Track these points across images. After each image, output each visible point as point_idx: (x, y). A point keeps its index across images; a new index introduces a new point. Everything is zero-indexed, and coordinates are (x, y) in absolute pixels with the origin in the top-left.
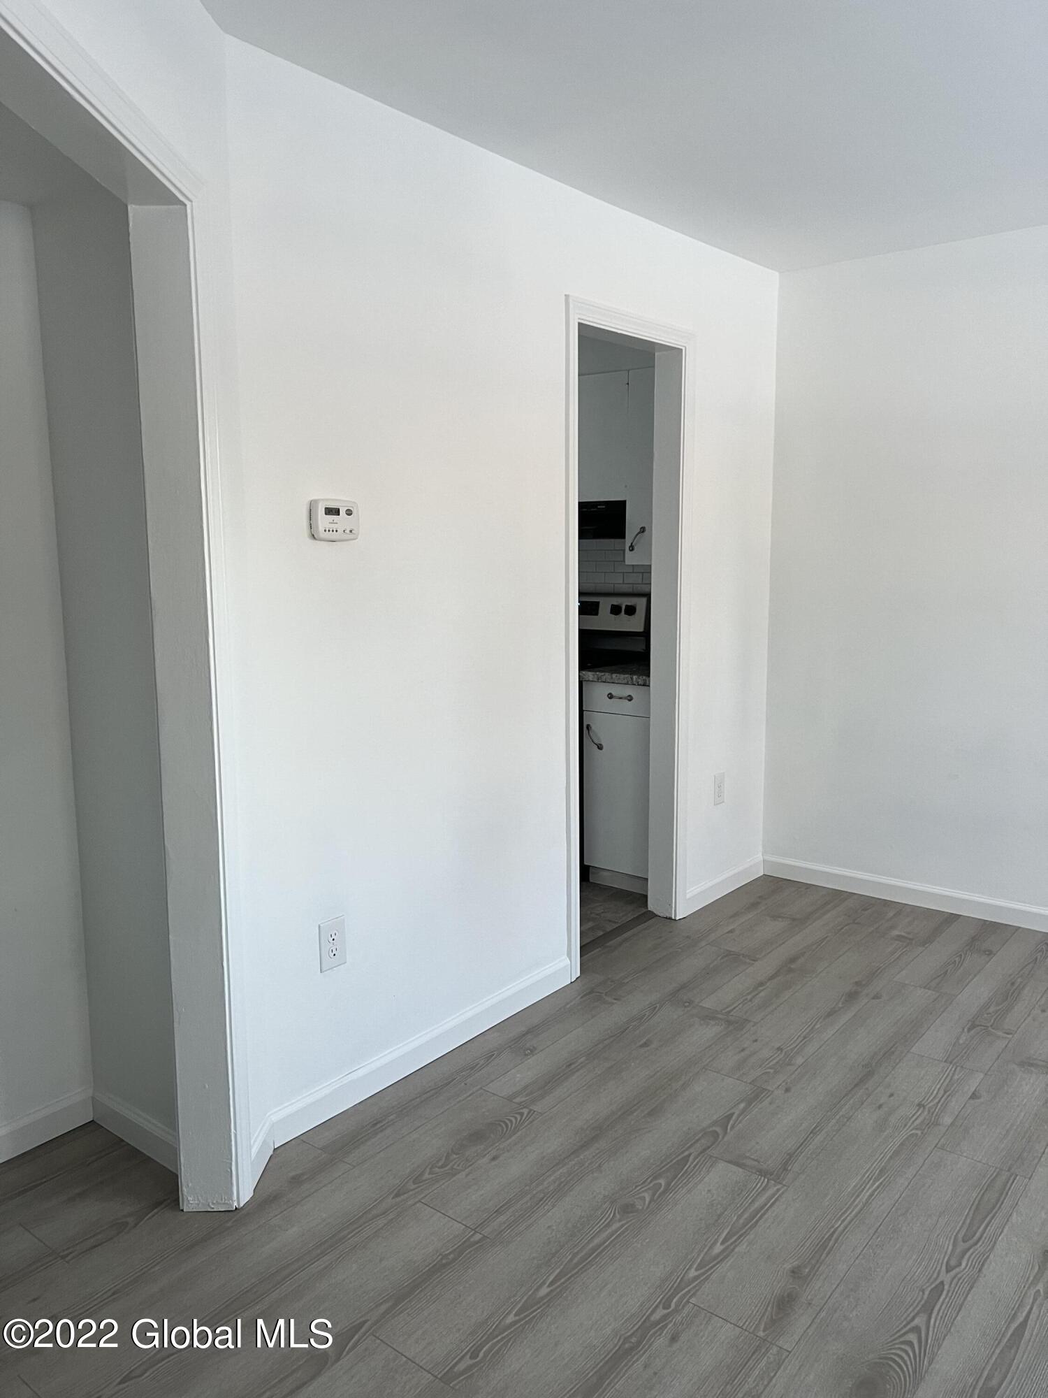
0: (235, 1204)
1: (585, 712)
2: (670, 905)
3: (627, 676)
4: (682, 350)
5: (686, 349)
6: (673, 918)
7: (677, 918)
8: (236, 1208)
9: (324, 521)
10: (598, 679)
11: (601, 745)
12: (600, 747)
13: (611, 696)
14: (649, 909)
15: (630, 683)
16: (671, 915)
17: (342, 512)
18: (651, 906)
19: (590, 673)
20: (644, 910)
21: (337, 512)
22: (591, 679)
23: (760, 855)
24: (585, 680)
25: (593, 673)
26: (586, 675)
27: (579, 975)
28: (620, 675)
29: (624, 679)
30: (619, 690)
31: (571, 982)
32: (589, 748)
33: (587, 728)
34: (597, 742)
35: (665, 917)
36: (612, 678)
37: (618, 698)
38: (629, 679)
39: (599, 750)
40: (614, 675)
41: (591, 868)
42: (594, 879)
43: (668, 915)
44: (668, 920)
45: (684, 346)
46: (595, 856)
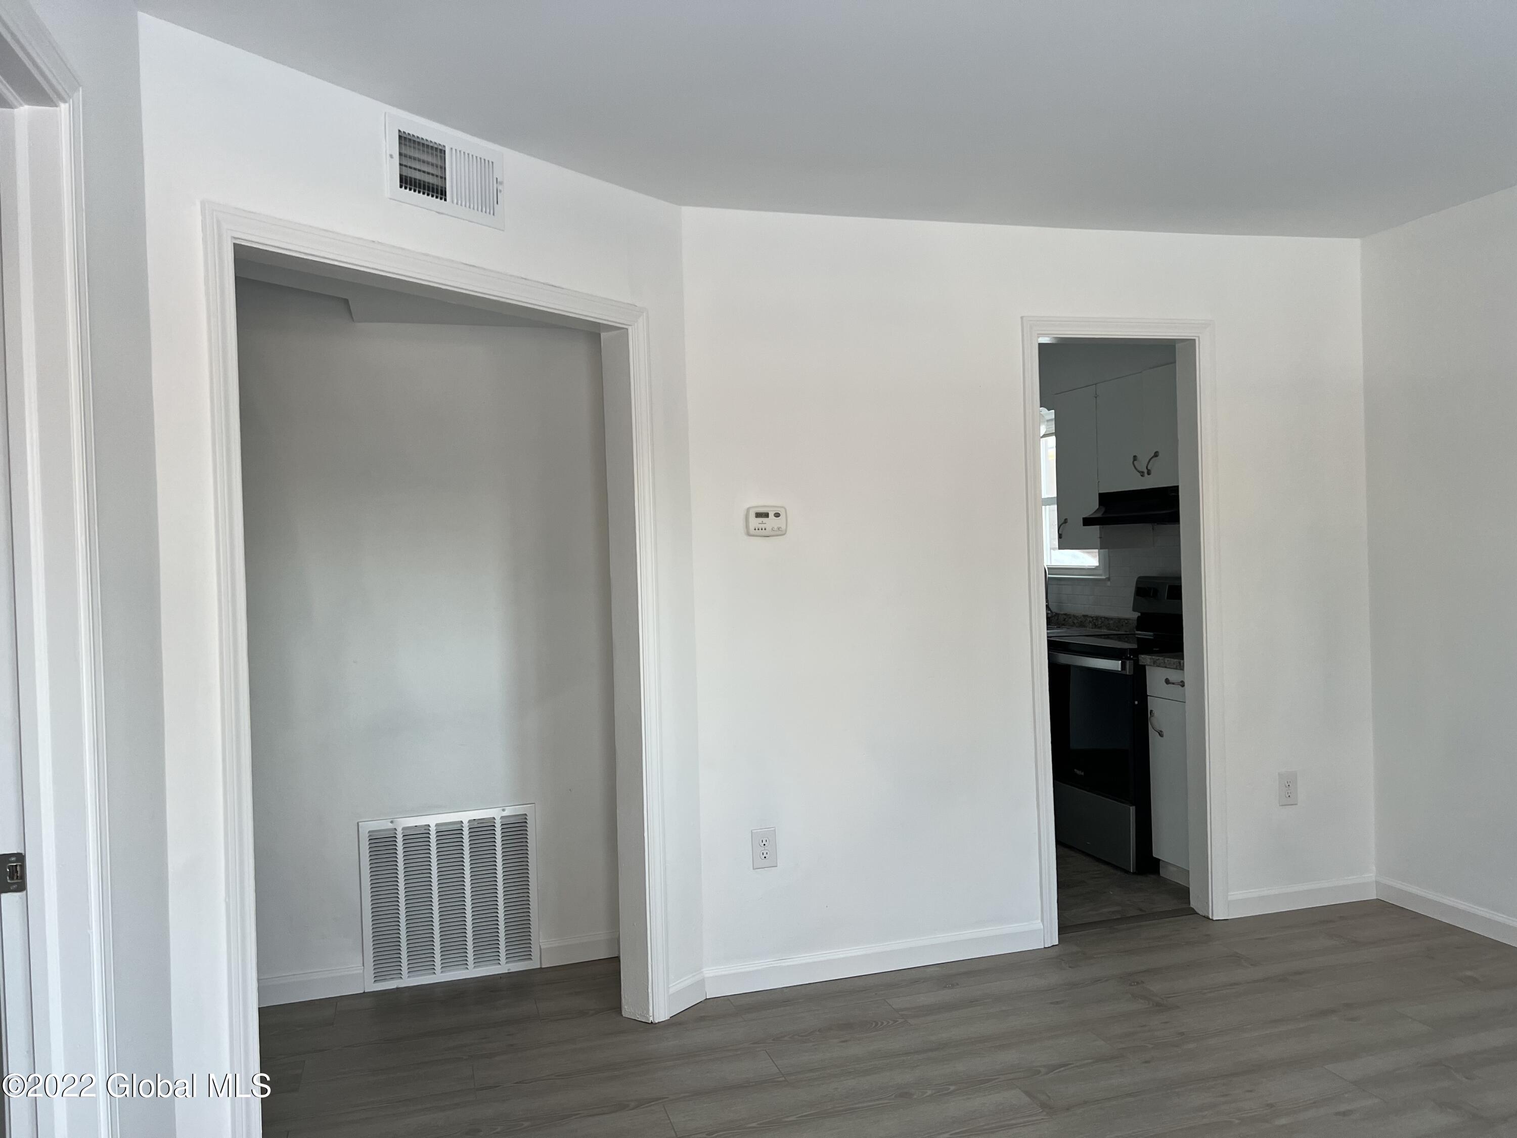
0: (651, 1019)
1: (1148, 697)
2: (1208, 903)
3: (1176, 660)
4: (1195, 340)
5: (1199, 339)
6: (1211, 917)
7: (1214, 919)
8: (652, 1023)
9: (755, 522)
10: (1154, 664)
11: (1161, 731)
12: (1161, 734)
13: (1167, 681)
14: (1190, 906)
15: (1178, 667)
16: (1208, 913)
17: (771, 515)
18: (1193, 904)
19: (1147, 656)
20: (1184, 906)
21: (766, 515)
22: (1149, 663)
23: (1372, 875)
24: (1145, 664)
25: (1150, 657)
26: (1145, 659)
27: (1057, 943)
28: (1172, 660)
29: (1174, 664)
30: (1174, 675)
31: (1045, 948)
32: (1152, 735)
33: (1151, 714)
34: (1158, 728)
35: (1204, 917)
36: (1165, 662)
37: (1173, 684)
38: (1178, 664)
39: (1162, 738)
40: (1166, 659)
41: (1161, 861)
42: (1162, 872)
43: (1206, 915)
44: (1204, 919)
45: (1196, 336)
46: (1162, 849)
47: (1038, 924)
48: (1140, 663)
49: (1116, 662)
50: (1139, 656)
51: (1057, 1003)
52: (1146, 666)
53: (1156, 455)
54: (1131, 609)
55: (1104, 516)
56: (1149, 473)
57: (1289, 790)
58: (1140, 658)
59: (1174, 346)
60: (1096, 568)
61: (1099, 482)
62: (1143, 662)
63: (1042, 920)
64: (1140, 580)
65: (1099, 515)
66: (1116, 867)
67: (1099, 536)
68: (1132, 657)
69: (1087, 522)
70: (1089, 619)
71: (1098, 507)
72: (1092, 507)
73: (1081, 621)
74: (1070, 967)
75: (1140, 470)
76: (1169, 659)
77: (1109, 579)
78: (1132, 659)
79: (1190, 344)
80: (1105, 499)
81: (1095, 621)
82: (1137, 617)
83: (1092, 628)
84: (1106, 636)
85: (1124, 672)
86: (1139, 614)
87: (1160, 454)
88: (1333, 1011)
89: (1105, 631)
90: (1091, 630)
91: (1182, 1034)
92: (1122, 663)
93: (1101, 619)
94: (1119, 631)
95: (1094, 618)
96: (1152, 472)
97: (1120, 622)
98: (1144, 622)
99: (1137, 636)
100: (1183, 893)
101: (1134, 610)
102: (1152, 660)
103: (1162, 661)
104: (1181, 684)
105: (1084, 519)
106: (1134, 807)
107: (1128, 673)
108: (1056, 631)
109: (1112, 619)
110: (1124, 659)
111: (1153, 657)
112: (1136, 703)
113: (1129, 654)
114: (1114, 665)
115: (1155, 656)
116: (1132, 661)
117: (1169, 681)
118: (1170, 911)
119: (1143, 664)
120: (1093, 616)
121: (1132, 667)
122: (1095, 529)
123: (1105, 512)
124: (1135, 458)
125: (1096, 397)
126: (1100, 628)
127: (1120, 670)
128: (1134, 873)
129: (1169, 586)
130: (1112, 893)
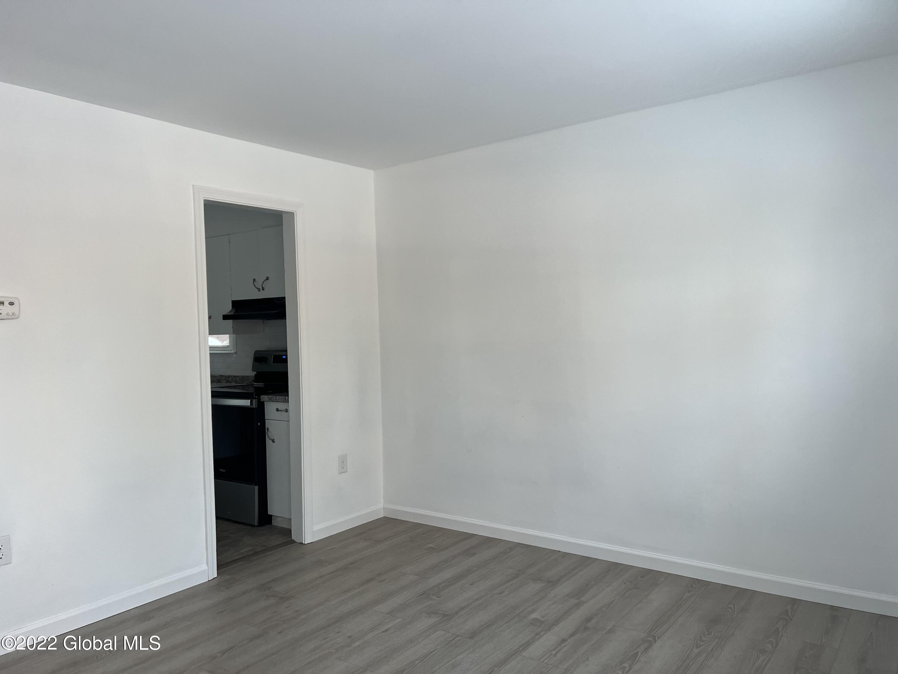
1: (266, 420)
2: (302, 535)
3: (283, 397)
4: (294, 213)
5: (296, 213)
6: (304, 543)
7: (306, 543)
10: (270, 400)
11: (274, 439)
12: (273, 441)
13: (277, 410)
14: (292, 539)
15: (284, 401)
16: (303, 541)
18: (294, 537)
19: (266, 396)
20: (290, 539)
21: (2, 304)
22: (267, 400)
23: (381, 504)
24: (265, 400)
25: (267, 396)
26: (264, 398)
27: (216, 576)
28: (280, 397)
29: (282, 399)
30: (281, 406)
31: (209, 581)
32: (268, 442)
33: (267, 430)
34: (272, 438)
35: (300, 543)
36: (276, 399)
37: (281, 411)
38: (284, 399)
39: (273, 443)
40: (277, 397)
41: (273, 516)
42: (274, 523)
43: (301, 542)
44: (301, 544)
45: (294, 211)
46: (274, 509)
47: (204, 567)
48: (262, 400)
49: (248, 400)
50: (261, 396)
51: (222, 612)
52: (265, 402)
53: (267, 279)
54: (251, 370)
55: (237, 314)
56: (263, 289)
57: (343, 464)
58: (261, 397)
59: (282, 216)
60: (228, 347)
61: (232, 294)
62: (263, 400)
63: (207, 564)
64: (256, 352)
65: (232, 313)
66: (245, 524)
67: (232, 326)
68: (256, 397)
69: (225, 317)
70: (223, 378)
71: (231, 309)
72: (228, 308)
73: (219, 379)
74: (227, 589)
75: (258, 287)
76: (279, 397)
77: (236, 353)
78: (256, 398)
79: (291, 215)
80: (235, 304)
81: (227, 379)
82: (254, 375)
83: (226, 383)
84: (235, 387)
85: (252, 407)
86: (255, 373)
87: (270, 278)
88: (372, 579)
89: (233, 384)
90: (225, 384)
91: (298, 611)
92: (251, 401)
93: (231, 377)
94: (243, 384)
95: (227, 377)
96: (265, 289)
97: (243, 378)
98: (258, 377)
99: (254, 386)
100: (288, 532)
101: (253, 370)
102: (269, 398)
103: (275, 398)
104: (286, 411)
105: (223, 316)
106: (257, 486)
107: (254, 407)
108: (216, 385)
109: (238, 377)
110: (252, 398)
111: (270, 396)
112: (259, 424)
113: (255, 396)
114: (246, 403)
115: (270, 395)
116: (257, 400)
117: (278, 409)
118: (281, 544)
119: (263, 401)
120: (226, 375)
121: (257, 403)
122: (230, 322)
123: (236, 312)
124: (254, 280)
125: (229, 242)
126: (230, 382)
127: (249, 405)
128: (257, 526)
129: (274, 356)
130: (246, 540)
